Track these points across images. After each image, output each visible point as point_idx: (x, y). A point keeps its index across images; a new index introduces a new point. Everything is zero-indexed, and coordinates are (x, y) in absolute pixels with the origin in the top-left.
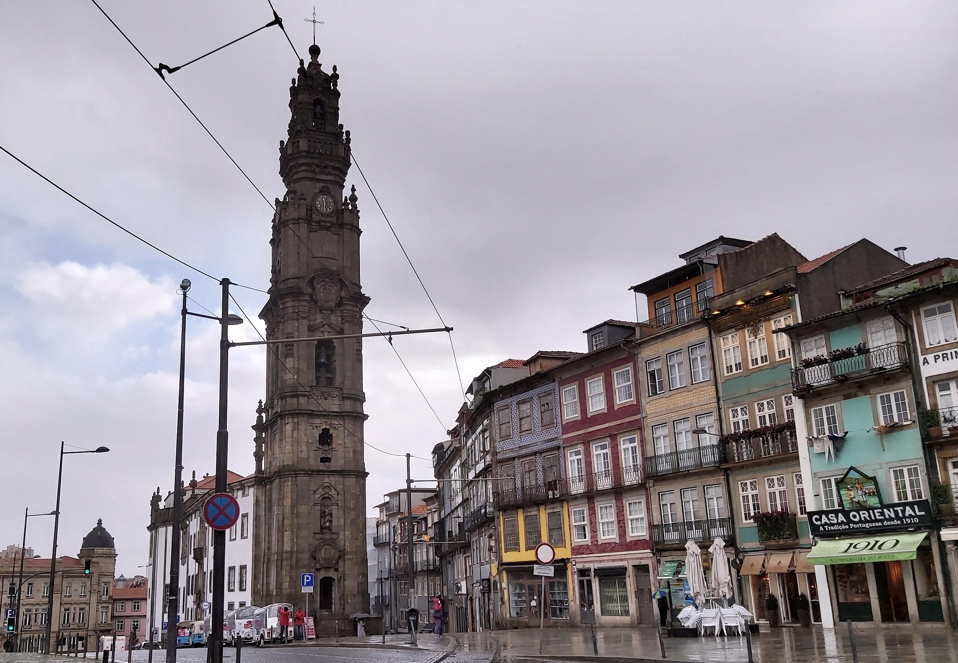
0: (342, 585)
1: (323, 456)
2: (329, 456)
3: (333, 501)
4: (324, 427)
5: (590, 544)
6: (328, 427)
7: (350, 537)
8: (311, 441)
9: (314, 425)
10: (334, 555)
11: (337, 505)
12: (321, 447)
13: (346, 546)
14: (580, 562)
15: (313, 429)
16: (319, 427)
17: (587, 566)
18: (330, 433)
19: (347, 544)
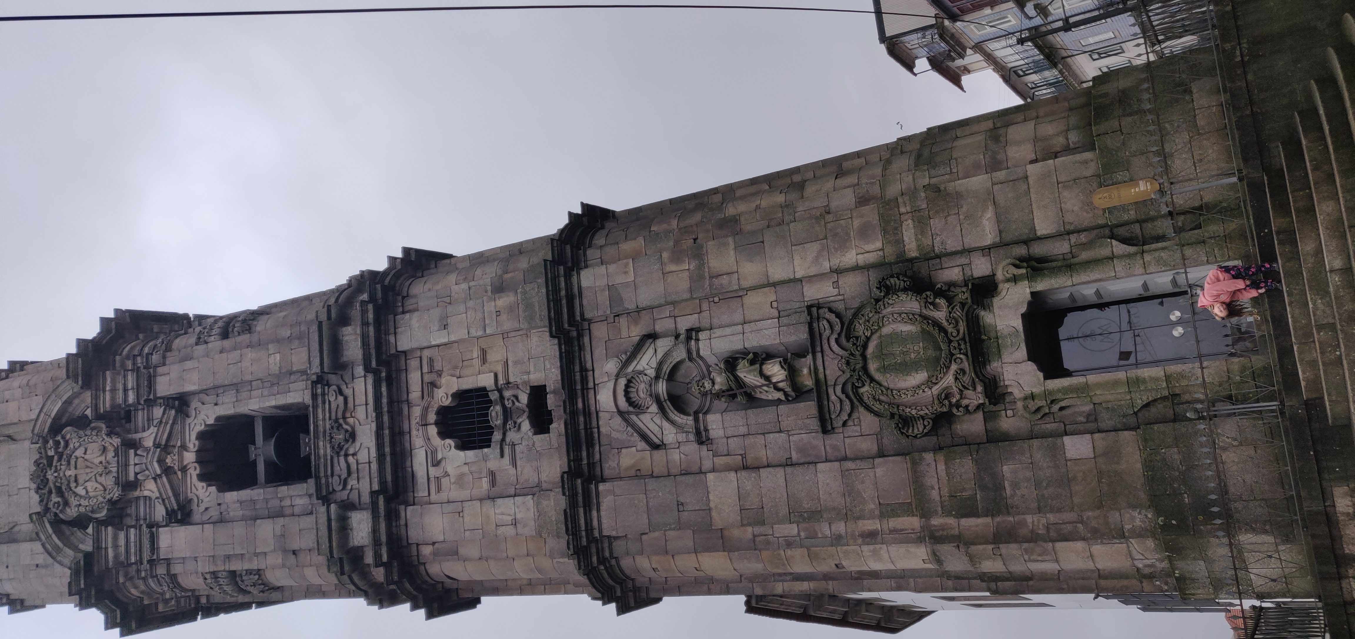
0: (1061, 248)
1: (526, 426)
2: (524, 398)
3: (680, 354)
4: (433, 430)
6: (432, 417)
7: (814, 248)
8: (485, 483)
9: (433, 471)
10: (911, 318)
11: (692, 333)
12: (497, 436)
13: (862, 259)
15: (447, 474)
16: (434, 453)
18: (447, 402)
19: (851, 257)
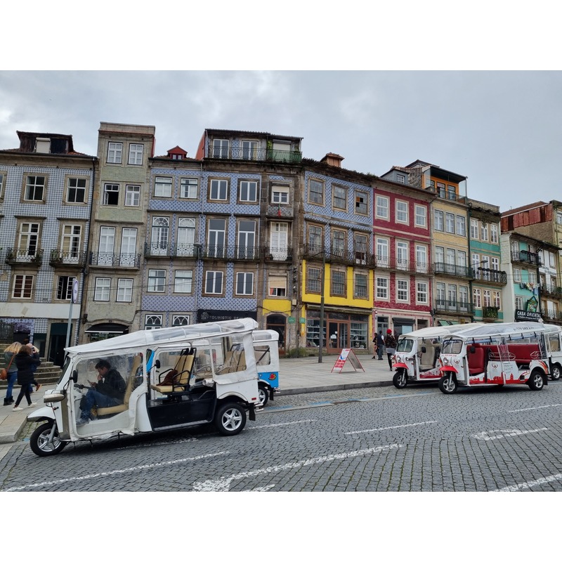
5: (389, 302)
14: (380, 312)
17: (385, 315)
